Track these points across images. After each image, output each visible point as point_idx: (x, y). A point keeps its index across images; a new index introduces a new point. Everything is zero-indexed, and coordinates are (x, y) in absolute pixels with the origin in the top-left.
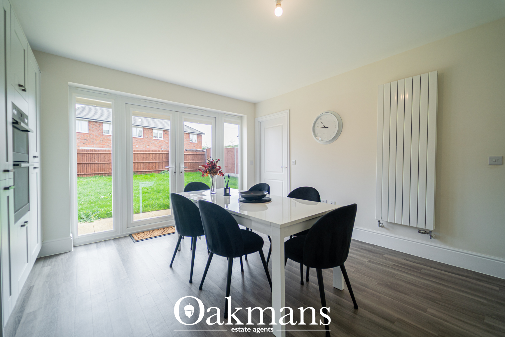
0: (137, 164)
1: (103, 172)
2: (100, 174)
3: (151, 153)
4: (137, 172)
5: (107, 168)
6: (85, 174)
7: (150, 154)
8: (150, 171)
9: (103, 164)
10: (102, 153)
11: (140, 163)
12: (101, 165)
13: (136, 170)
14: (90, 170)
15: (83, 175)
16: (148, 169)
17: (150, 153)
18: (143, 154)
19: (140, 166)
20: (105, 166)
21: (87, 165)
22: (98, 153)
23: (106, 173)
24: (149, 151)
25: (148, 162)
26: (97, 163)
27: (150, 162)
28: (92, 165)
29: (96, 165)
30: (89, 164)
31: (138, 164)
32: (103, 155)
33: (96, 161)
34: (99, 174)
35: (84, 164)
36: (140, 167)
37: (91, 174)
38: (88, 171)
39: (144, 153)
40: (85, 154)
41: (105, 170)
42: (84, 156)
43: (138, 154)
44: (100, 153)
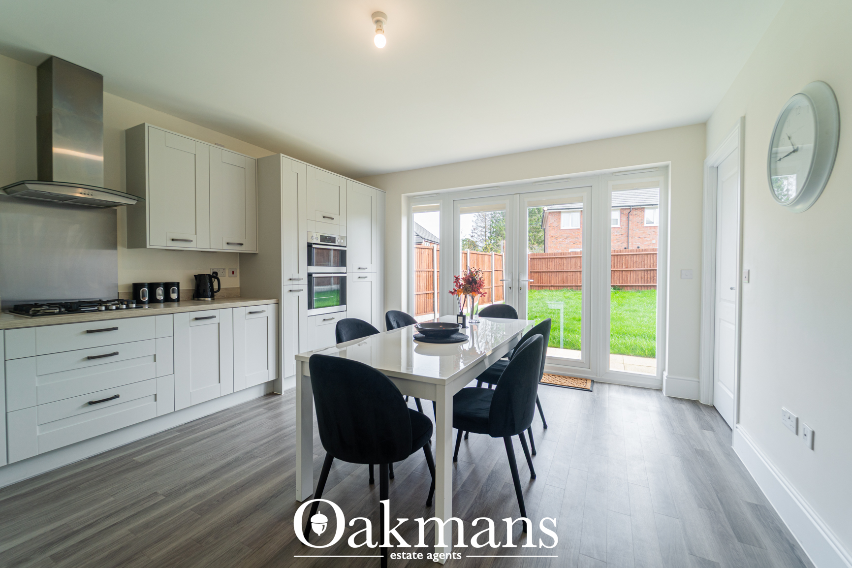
0: (624, 272)
1: (574, 285)
2: (570, 286)
3: (651, 254)
4: (624, 286)
5: (579, 278)
6: (552, 286)
7: (649, 256)
8: (647, 286)
9: (574, 273)
10: (573, 257)
11: (629, 272)
12: (572, 273)
13: (622, 283)
14: (557, 281)
15: (551, 287)
16: (643, 282)
17: (648, 254)
18: (635, 256)
19: (629, 276)
20: (576, 276)
21: (555, 273)
22: (568, 257)
23: (577, 286)
24: (647, 250)
25: (644, 270)
26: (566, 272)
27: (647, 270)
28: (560, 273)
29: (565, 274)
30: (557, 273)
31: (626, 273)
32: (574, 259)
33: (565, 268)
34: (568, 286)
35: (552, 272)
36: (629, 279)
37: (559, 286)
38: (555, 282)
39: (636, 254)
40: (553, 259)
41: (576, 281)
42: (552, 262)
43: (626, 256)
44: (571, 257)
